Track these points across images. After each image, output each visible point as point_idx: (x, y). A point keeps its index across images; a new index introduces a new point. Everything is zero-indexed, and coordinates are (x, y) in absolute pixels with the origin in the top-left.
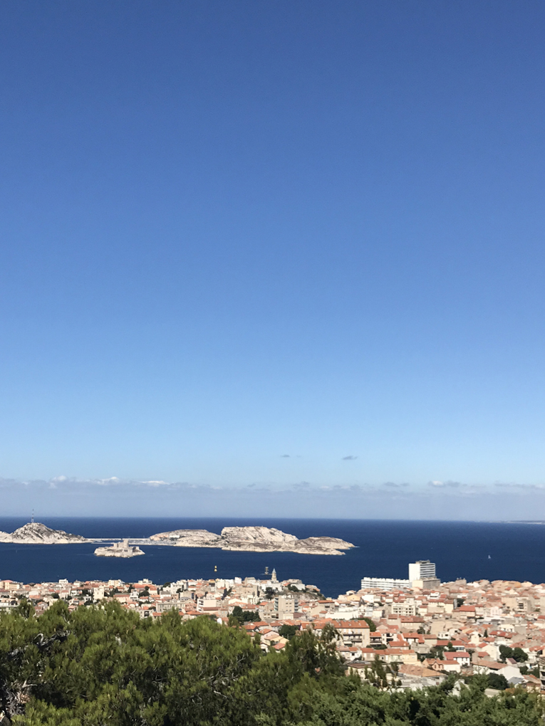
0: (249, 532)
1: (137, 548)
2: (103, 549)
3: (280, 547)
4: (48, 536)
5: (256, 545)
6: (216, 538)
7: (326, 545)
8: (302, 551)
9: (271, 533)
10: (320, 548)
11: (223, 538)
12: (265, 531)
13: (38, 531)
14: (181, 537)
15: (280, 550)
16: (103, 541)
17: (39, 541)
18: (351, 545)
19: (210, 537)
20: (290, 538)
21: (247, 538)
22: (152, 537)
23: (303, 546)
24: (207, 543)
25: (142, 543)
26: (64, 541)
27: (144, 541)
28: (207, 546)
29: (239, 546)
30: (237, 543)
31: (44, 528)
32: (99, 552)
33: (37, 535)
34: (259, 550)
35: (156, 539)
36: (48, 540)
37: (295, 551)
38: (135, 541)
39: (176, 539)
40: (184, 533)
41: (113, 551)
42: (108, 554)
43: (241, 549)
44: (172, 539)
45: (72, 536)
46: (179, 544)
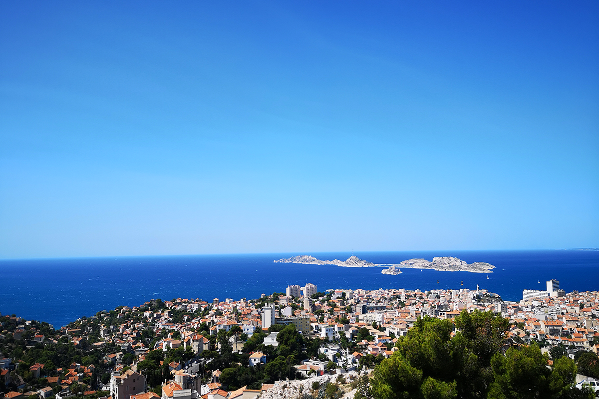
0: (445, 260)
1: (399, 270)
2: (385, 271)
3: (461, 269)
5: (450, 267)
6: (430, 264)
7: (483, 267)
8: (473, 271)
9: (455, 261)
10: (481, 269)
11: (434, 264)
12: (452, 259)
13: (356, 261)
16: (382, 266)
17: (356, 266)
18: (494, 267)
19: (427, 263)
20: (464, 263)
21: (445, 264)
22: (401, 264)
25: (399, 267)
26: (366, 266)
28: (427, 268)
29: (443, 269)
30: (441, 267)
31: (358, 259)
34: (452, 270)
36: (360, 265)
37: (469, 271)
38: (396, 266)
39: (412, 264)
40: (414, 261)
42: (388, 273)
45: (369, 263)
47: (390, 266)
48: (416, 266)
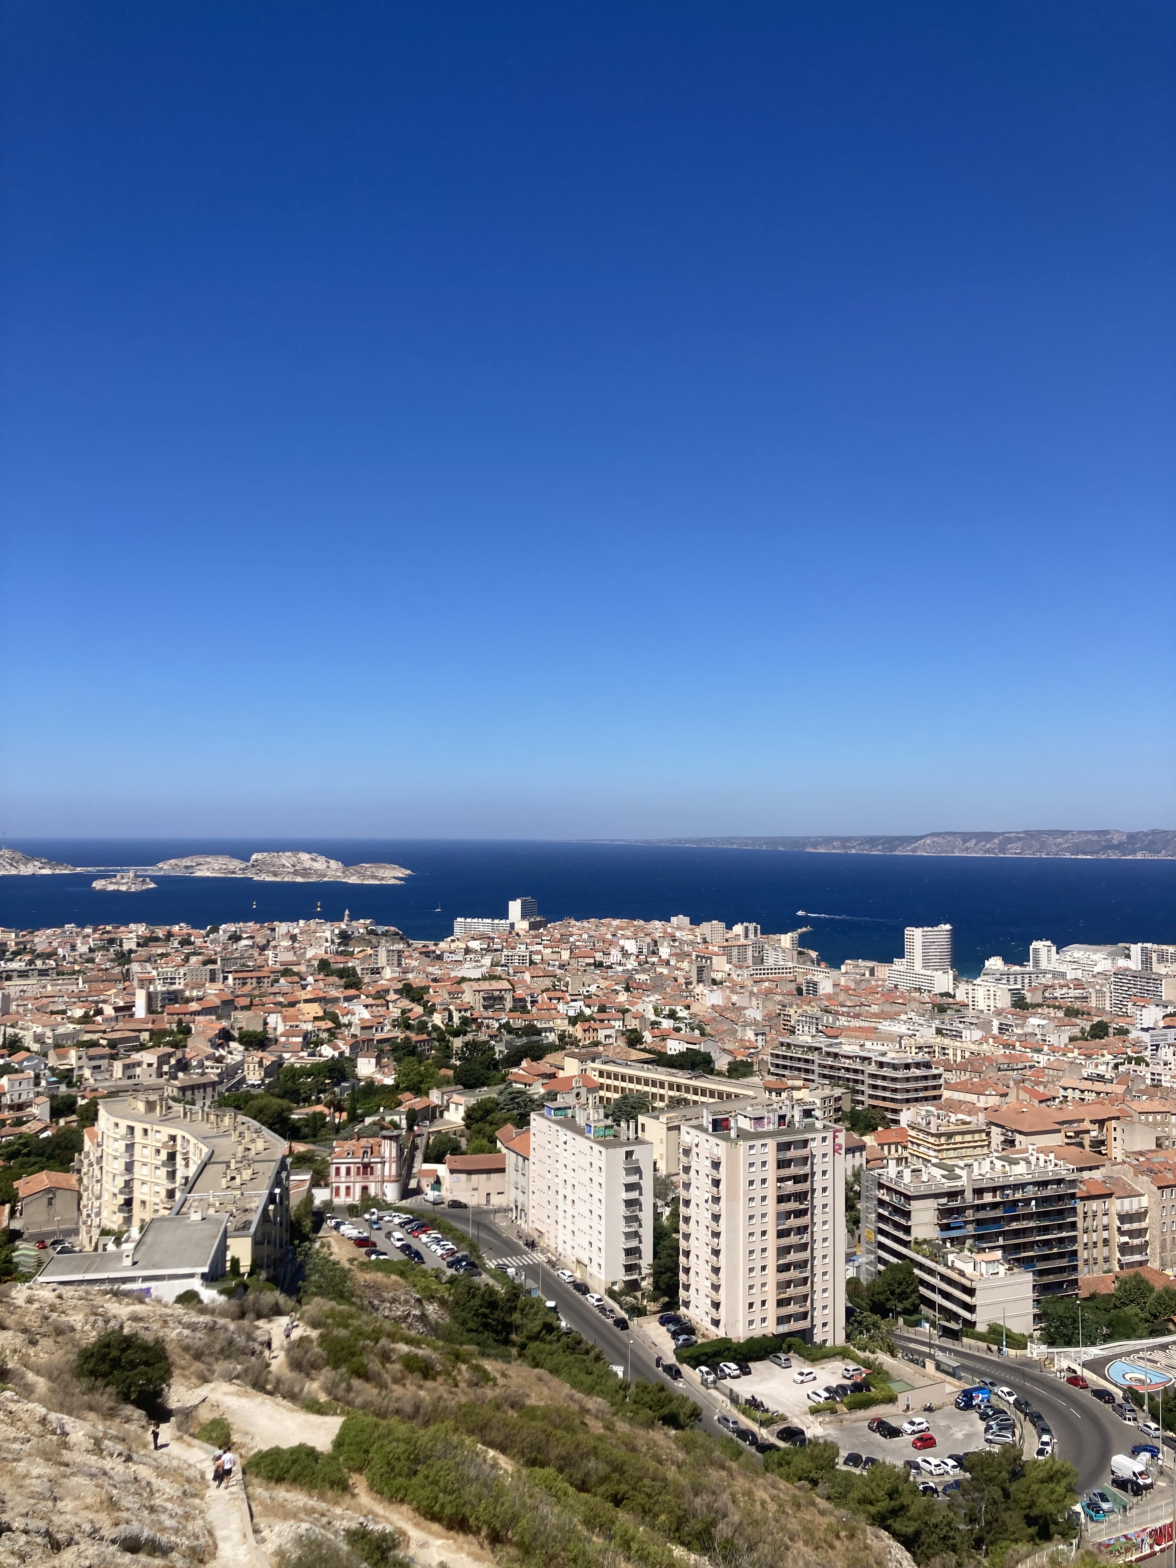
0: (286, 859)
1: (148, 880)
2: (103, 882)
3: (325, 876)
4: (25, 864)
5: (296, 873)
6: (243, 866)
7: (381, 873)
8: (353, 880)
9: (312, 859)
10: (374, 877)
11: (253, 866)
12: (304, 857)
13: (13, 859)
14: (198, 865)
15: (326, 879)
16: (99, 871)
17: (14, 872)
18: (408, 872)
19: (235, 865)
20: (333, 864)
21: (284, 866)
22: (160, 865)
23: (353, 875)
24: (233, 873)
25: (149, 873)
26: (47, 871)
27: (151, 871)
28: (234, 876)
29: (276, 876)
30: (272, 872)
31: (18, 856)
32: (98, 885)
33: (11, 865)
34: (299, 879)
35: (166, 868)
36: (27, 870)
37: (345, 881)
38: (141, 870)
39: (192, 866)
40: (201, 860)
41: (116, 883)
42: (111, 888)
43: (278, 879)
44: (187, 867)
45: (57, 865)
46: (198, 874)
47: (118, 871)
48: (203, 872)
